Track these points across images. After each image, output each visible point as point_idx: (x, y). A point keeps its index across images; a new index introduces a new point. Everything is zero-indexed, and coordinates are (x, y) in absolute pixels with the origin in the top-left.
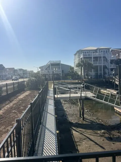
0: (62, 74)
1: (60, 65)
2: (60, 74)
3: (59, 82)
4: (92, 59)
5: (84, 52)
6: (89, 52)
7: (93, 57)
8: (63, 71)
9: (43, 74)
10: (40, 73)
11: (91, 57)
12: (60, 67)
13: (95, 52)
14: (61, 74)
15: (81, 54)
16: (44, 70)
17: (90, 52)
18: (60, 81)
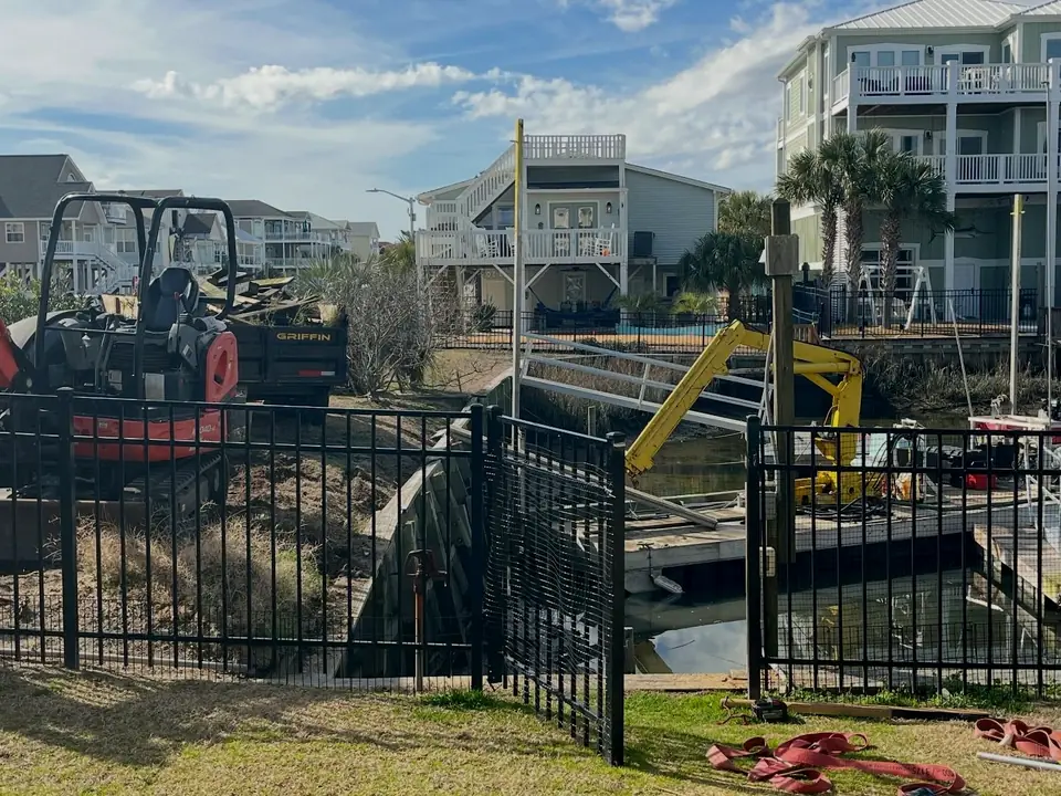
0: (631, 268)
1: (616, 184)
2: (613, 268)
3: (592, 343)
4: (943, 126)
5: (873, 49)
6: (922, 48)
7: (961, 108)
8: (641, 244)
9: (447, 263)
10: (423, 252)
11: (942, 108)
12: (623, 198)
13: (986, 49)
14: (624, 271)
15: (840, 68)
16: (465, 223)
17: (939, 51)
18: (600, 339)
